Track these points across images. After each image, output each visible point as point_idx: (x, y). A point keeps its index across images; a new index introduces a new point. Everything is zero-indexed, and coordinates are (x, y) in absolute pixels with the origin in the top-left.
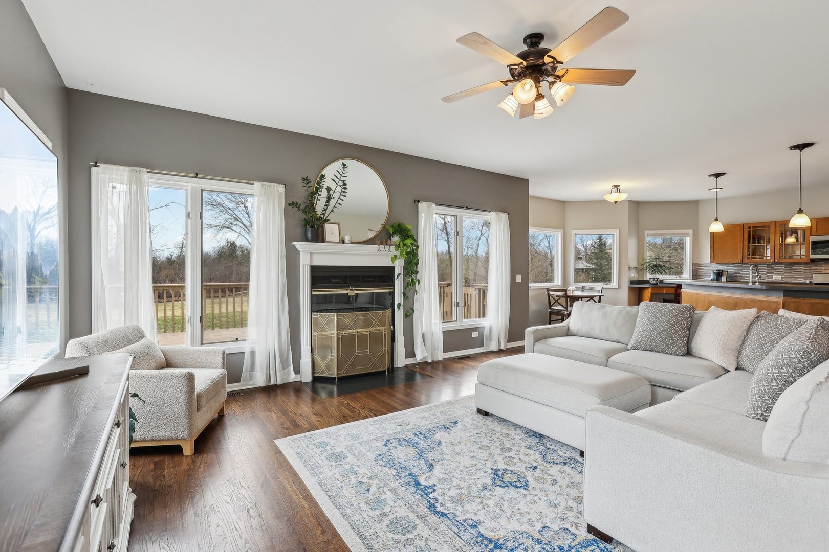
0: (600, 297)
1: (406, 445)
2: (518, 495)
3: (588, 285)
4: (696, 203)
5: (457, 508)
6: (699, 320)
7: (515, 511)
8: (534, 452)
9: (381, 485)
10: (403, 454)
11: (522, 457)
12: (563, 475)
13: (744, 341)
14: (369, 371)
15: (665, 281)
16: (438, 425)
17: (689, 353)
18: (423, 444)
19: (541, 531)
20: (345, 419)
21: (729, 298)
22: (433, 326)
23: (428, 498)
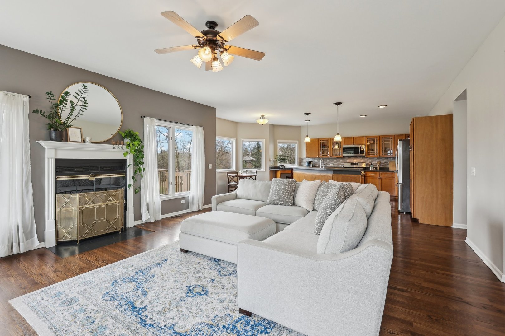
0: (256, 176)
1: (129, 282)
2: (202, 300)
3: (249, 170)
4: (299, 127)
5: (161, 318)
6: (298, 187)
7: (199, 311)
8: (214, 271)
9: (105, 315)
10: (125, 289)
11: (206, 275)
12: (229, 281)
13: (316, 196)
14: (106, 233)
15: (286, 167)
16: (153, 264)
17: (294, 204)
18: (141, 278)
19: (213, 319)
20: (82, 271)
21: (313, 175)
22: (155, 198)
23: (140, 316)
